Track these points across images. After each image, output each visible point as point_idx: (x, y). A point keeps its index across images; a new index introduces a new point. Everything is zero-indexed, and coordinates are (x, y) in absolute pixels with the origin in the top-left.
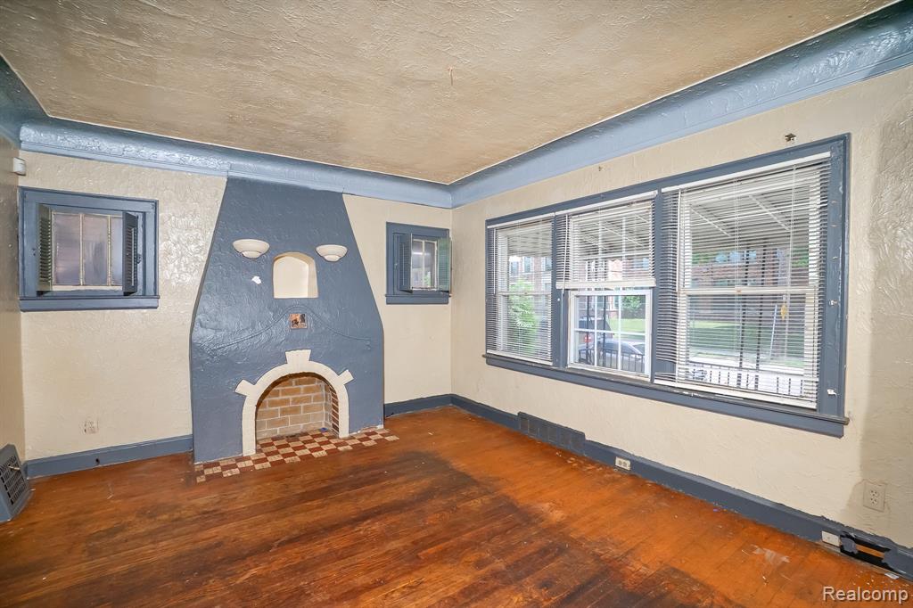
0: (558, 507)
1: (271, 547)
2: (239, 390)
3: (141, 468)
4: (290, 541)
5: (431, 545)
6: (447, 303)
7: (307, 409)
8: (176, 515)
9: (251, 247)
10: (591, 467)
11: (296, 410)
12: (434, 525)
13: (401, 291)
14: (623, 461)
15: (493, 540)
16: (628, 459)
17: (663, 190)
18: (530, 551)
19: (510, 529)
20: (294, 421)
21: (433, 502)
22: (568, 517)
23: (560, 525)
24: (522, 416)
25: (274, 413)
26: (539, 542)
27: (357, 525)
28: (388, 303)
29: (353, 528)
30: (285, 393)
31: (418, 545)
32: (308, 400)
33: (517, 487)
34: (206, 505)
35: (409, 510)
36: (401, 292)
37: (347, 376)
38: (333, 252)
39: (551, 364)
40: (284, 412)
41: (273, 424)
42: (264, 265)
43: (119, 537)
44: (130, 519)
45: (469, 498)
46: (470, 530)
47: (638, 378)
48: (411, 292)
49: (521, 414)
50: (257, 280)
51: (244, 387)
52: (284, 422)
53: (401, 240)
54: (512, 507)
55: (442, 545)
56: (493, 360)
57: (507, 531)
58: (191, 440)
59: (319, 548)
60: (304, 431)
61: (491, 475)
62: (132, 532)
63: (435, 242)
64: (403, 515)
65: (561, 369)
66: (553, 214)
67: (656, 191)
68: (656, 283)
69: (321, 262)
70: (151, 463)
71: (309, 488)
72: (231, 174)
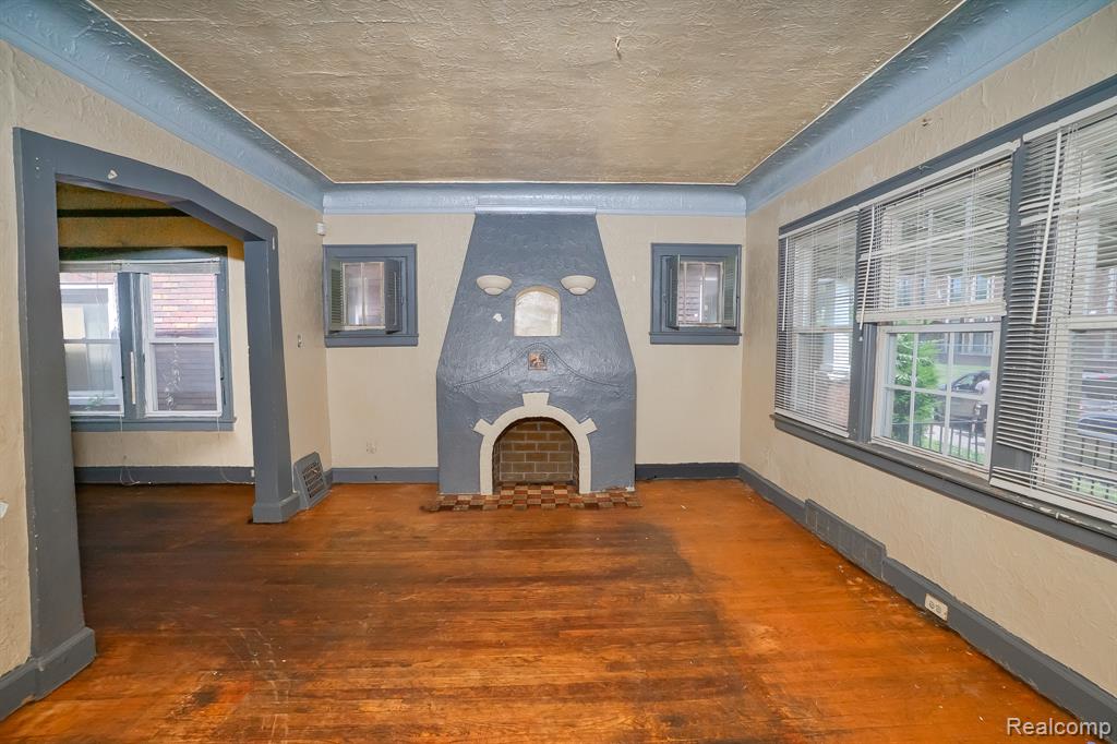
0: (777, 636)
1: (441, 581)
2: (477, 428)
3: (402, 490)
4: (459, 581)
5: (580, 627)
6: (737, 344)
7: (554, 457)
8: (397, 533)
9: (493, 283)
10: (881, 598)
11: (542, 457)
12: (601, 607)
13: (667, 328)
14: (936, 602)
15: (652, 646)
16: (945, 603)
17: (1027, 137)
18: (688, 675)
19: (685, 641)
20: (541, 468)
21: (622, 584)
22: (780, 652)
23: (761, 659)
24: (810, 505)
25: (520, 458)
26: (710, 669)
27: (527, 584)
28: (652, 343)
29: (518, 586)
30: (530, 437)
31: (568, 623)
32: (554, 447)
33: (739, 595)
34: (422, 531)
35: (589, 584)
36: (671, 330)
37: (589, 426)
38: (579, 283)
39: (847, 435)
40: (530, 457)
41: (519, 468)
42: (506, 302)
43: (352, 539)
44: (368, 528)
45: (668, 590)
46: (637, 625)
47: (972, 472)
48: (677, 328)
49: (808, 502)
50: (498, 317)
51: (481, 426)
52: (530, 467)
53: (669, 263)
54: (712, 617)
55: (592, 632)
56: (785, 424)
57: (679, 641)
58: (436, 471)
59: (477, 594)
60: (551, 480)
61: (717, 572)
62: (361, 538)
63: (721, 264)
64: (578, 588)
65: (859, 444)
66: (856, 208)
67: (1019, 140)
68: (1007, 309)
69: (565, 295)
70: (410, 487)
71: (512, 538)
72: (480, 209)
